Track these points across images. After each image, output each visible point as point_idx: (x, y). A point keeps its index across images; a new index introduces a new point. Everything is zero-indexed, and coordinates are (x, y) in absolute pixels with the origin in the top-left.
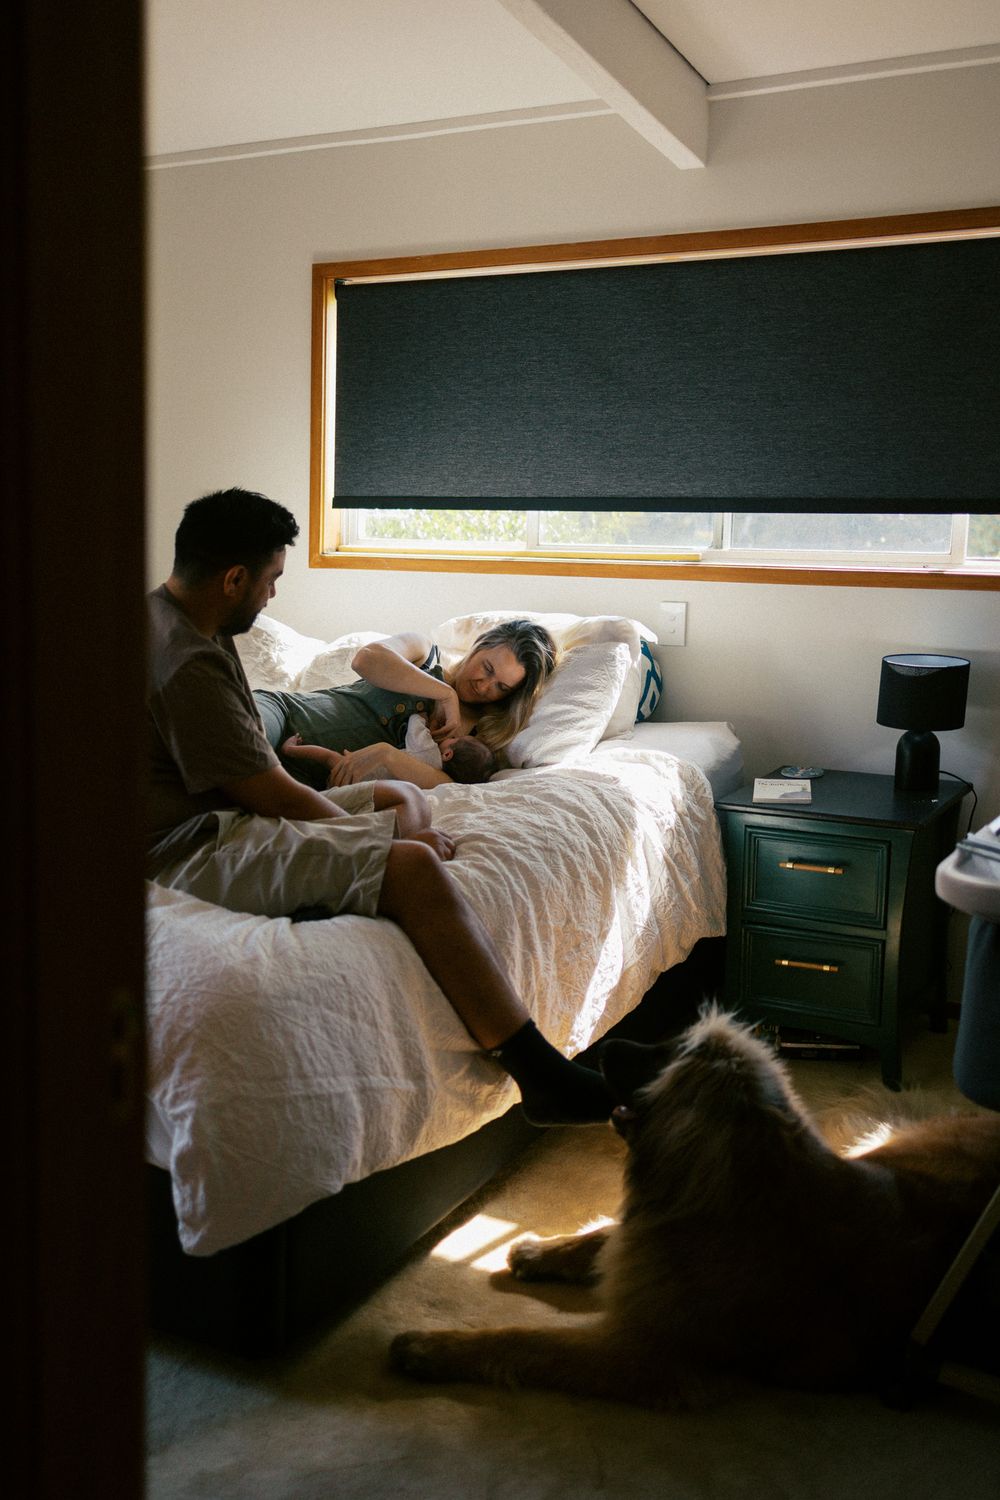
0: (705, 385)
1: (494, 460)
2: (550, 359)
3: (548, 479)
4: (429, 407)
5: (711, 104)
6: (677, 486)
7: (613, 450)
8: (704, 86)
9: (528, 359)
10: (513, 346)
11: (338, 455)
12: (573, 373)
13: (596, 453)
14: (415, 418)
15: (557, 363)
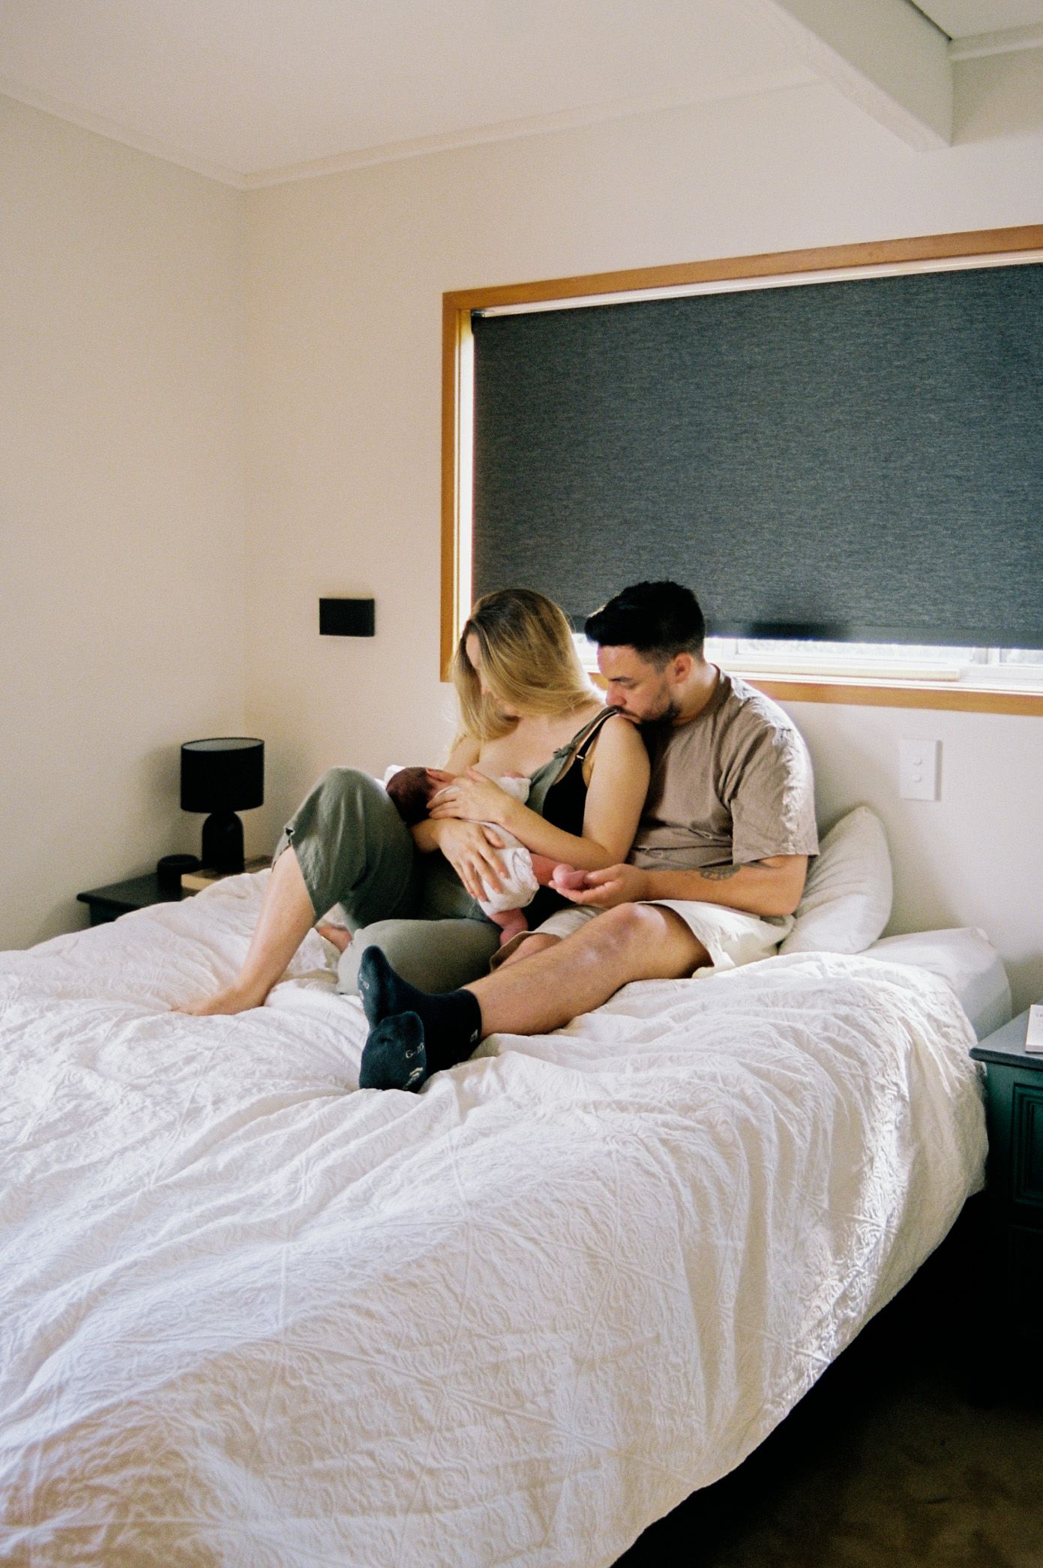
0: (958, 472)
1: (673, 570)
2: (744, 435)
3: (744, 596)
4: (589, 499)
5: (956, 65)
6: (920, 610)
7: (831, 558)
8: (943, 40)
9: (716, 435)
10: (698, 418)
11: (476, 560)
12: (777, 454)
13: (808, 561)
14: (571, 514)
15: (755, 440)
